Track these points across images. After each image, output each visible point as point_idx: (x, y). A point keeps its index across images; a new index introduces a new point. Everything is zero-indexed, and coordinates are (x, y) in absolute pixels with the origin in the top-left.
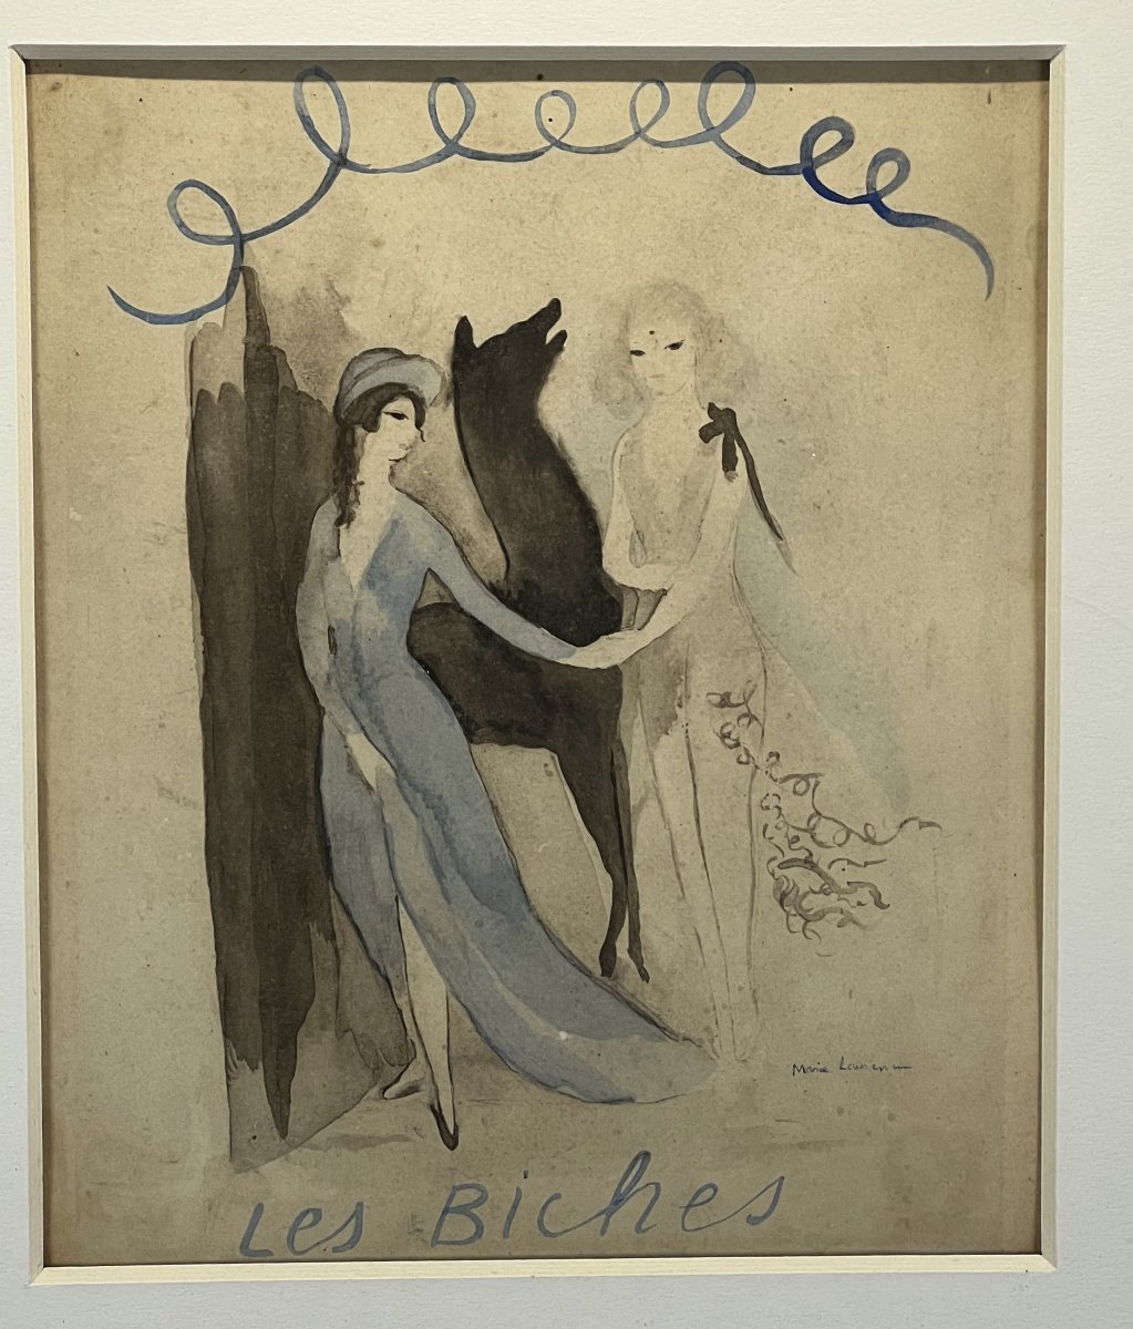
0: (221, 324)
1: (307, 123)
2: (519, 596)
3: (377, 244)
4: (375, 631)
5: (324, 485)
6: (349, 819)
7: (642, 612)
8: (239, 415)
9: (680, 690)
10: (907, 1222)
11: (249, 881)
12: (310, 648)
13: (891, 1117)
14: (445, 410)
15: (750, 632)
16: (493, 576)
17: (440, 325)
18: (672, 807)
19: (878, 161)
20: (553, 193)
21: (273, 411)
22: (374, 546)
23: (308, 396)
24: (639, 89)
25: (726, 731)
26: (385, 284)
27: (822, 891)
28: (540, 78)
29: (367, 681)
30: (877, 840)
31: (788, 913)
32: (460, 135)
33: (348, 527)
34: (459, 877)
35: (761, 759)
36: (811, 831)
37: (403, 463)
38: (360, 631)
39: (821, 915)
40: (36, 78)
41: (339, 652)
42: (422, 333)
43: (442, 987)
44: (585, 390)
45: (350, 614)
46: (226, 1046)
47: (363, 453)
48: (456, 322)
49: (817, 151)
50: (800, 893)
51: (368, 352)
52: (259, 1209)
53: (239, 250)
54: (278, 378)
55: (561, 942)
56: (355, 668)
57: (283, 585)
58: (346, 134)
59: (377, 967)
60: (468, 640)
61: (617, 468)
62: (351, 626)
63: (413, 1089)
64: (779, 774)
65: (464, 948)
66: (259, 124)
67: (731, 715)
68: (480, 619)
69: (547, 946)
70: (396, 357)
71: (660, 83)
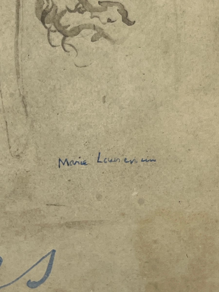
13: (141, 202)
31: (49, 30)
39: (77, 31)
50: (59, 12)
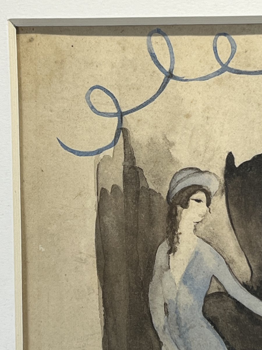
0: (111, 156)
1: (153, 56)
2: (257, 289)
3: (188, 116)
4: (187, 305)
5: (162, 234)
8: (121, 200)
12: (155, 313)
14: (221, 198)
16: (245, 279)
17: (218, 156)
21: (137, 199)
22: (186, 264)
23: (154, 191)
26: (191, 136)
29: (184, 329)
32: (229, 62)
33: (174, 255)
37: (200, 223)
38: (179, 306)
40: (22, 36)
41: (169, 315)
42: (210, 160)
45: (175, 297)
47: (181, 219)
48: (227, 154)
51: (183, 169)
53: (120, 120)
54: (139, 182)
56: (177, 323)
57: (142, 282)
58: (172, 62)
60: (232, 310)
62: (175, 303)
66: (130, 57)
68: (238, 300)
70: (197, 172)
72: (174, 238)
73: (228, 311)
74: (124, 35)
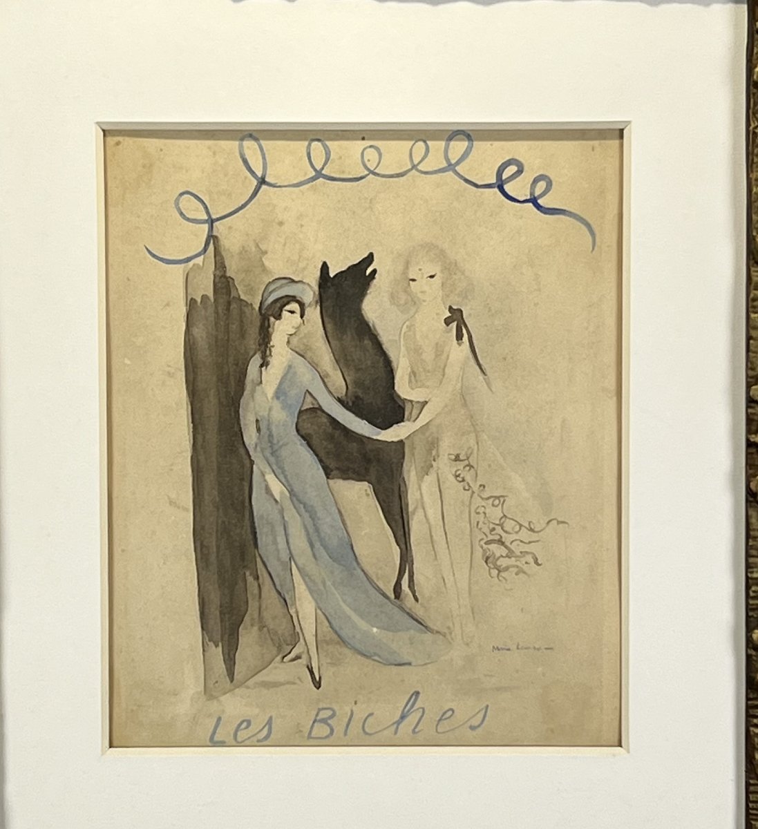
0: (201, 264)
1: (245, 162)
2: (353, 404)
3: (281, 224)
5: (254, 347)
6: (265, 517)
7: (415, 412)
8: (211, 310)
9: (434, 453)
10: (552, 731)
11: (215, 550)
12: (247, 430)
14: (315, 309)
15: (470, 424)
16: (340, 394)
17: (312, 267)
18: (430, 512)
19: (536, 181)
20: (369, 198)
21: (228, 309)
22: (280, 377)
23: (246, 302)
24: (413, 145)
25: (458, 473)
26: (285, 245)
27: (507, 556)
28: (363, 139)
29: (276, 447)
30: (536, 530)
31: (490, 568)
32: (323, 168)
33: (266, 368)
34: (321, 548)
35: (475, 488)
36: (501, 525)
37: (294, 336)
38: (272, 422)
40: (109, 139)
41: (262, 433)
42: (304, 269)
43: (313, 604)
44: (386, 299)
45: (267, 413)
46: (203, 635)
47: (273, 331)
48: (321, 264)
49: (504, 177)
51: (276, 279)
52: (219, 719)
53: (210, 227)
54: (230, 292)
55: (373, 582)
56: (269, 440)
57: (233, 397)
58: (265, 168)
59: (279, 593)
60: (327, 426)
61: (402, 340)
62: (267, 419)
63: (298, 657)
64: (485, 495)
65: (324, 583)
66: (221, 161)
67: (461, 465)
68: (333, 416)
69: (367, 583)
70: (290, 282)
71: (425, 142)
72: (266, 351)
73: (323, 427)
74: (215, 140)
